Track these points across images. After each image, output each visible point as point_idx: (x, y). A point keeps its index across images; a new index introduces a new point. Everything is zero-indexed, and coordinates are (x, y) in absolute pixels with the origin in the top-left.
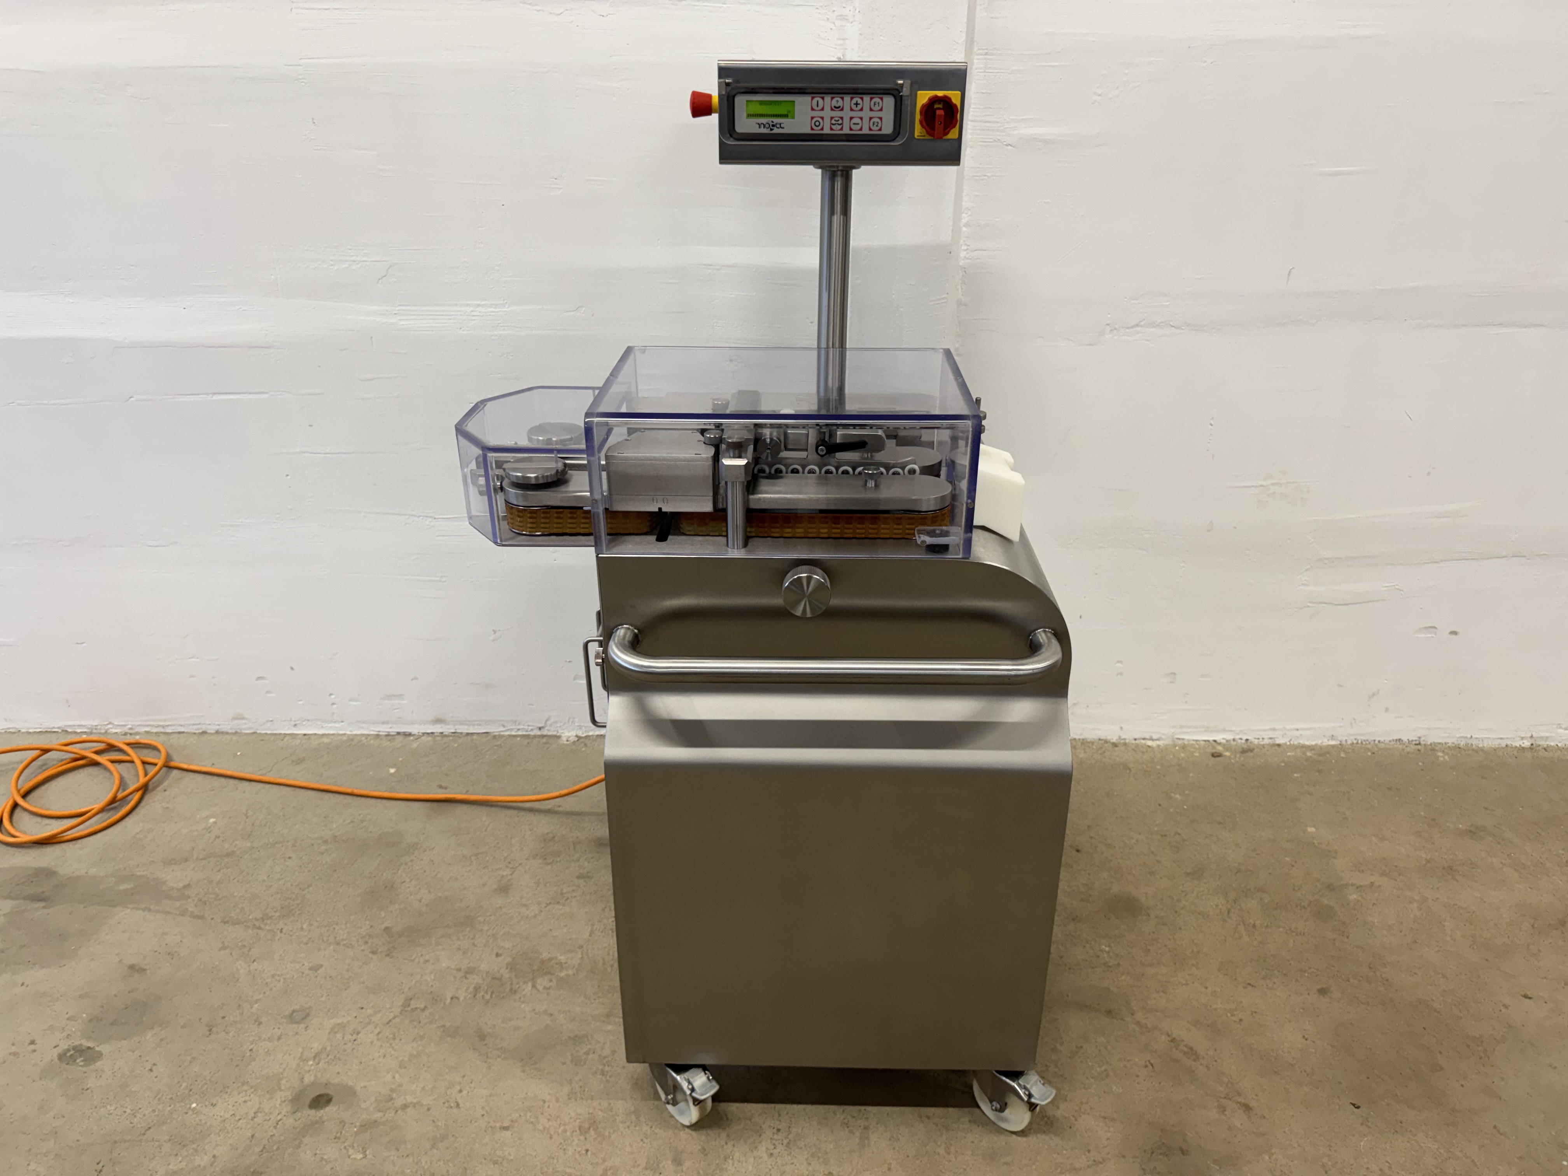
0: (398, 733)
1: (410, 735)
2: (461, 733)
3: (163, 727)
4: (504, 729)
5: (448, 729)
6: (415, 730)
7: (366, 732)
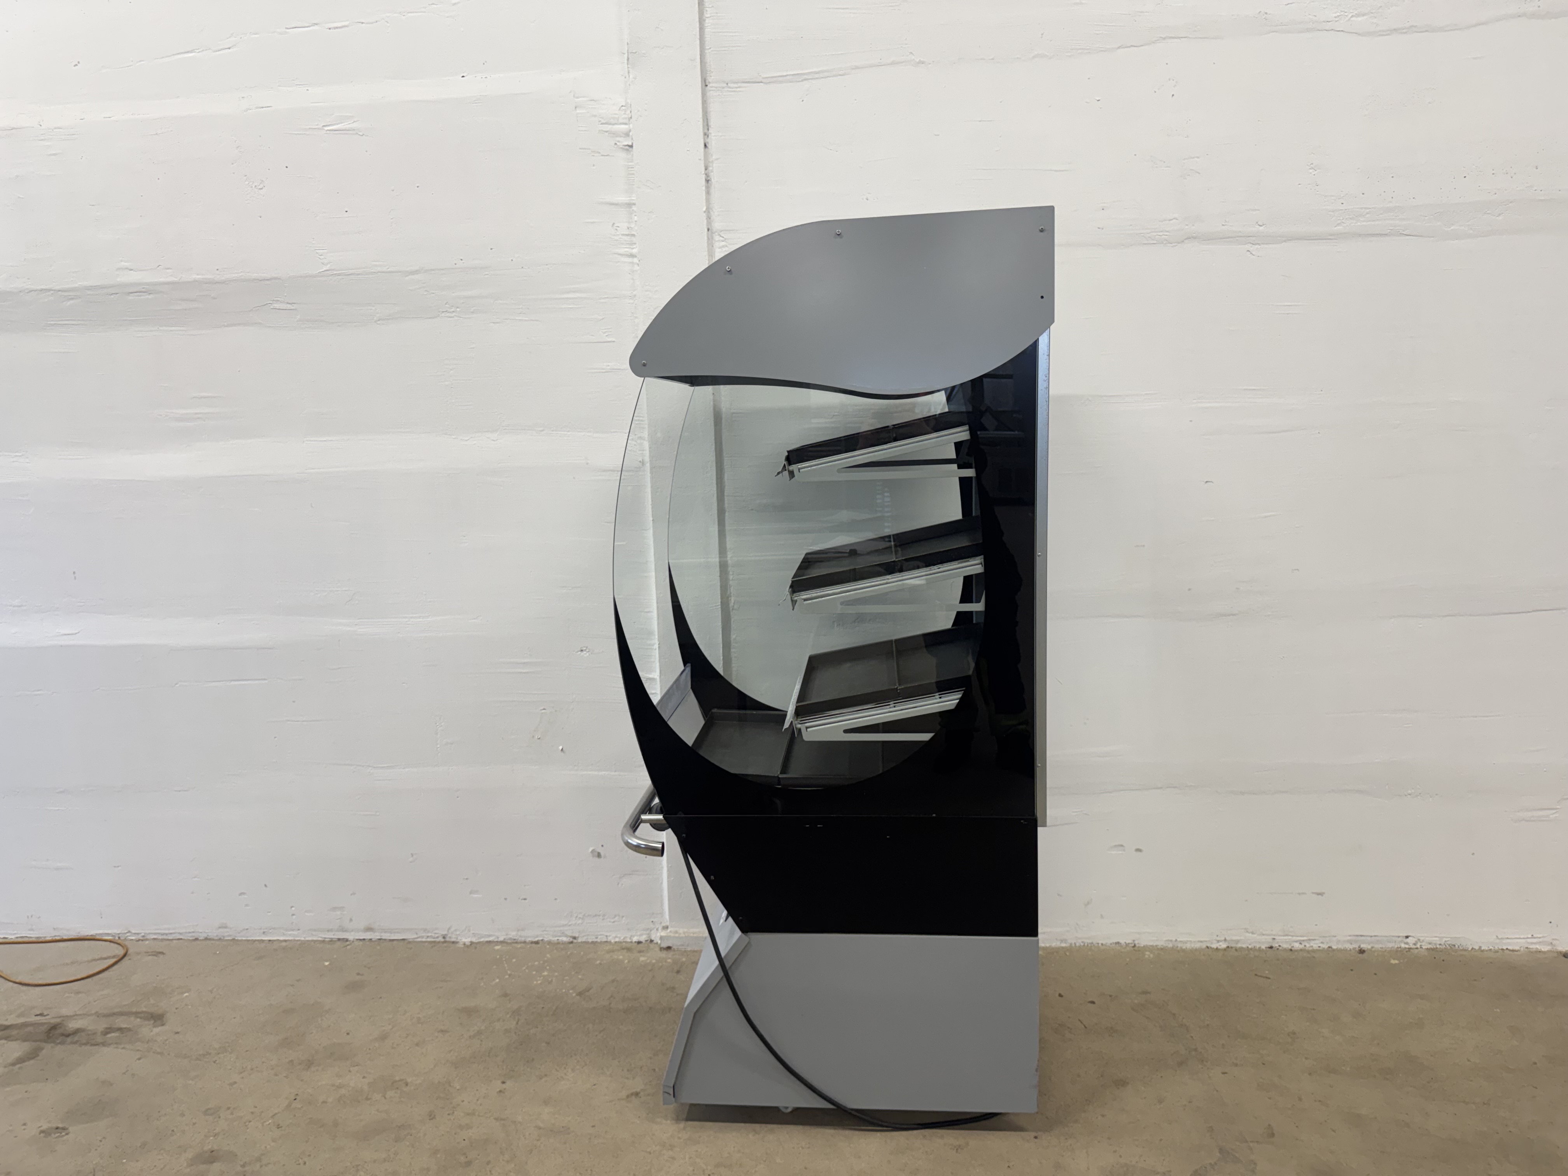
0: (339, 939)
1: (347, 940)
2: (385, 940)
3: (167, 934)
4: (418, 936)
5: (375, 936)
6: (351, 936)
7: (315, 939)
